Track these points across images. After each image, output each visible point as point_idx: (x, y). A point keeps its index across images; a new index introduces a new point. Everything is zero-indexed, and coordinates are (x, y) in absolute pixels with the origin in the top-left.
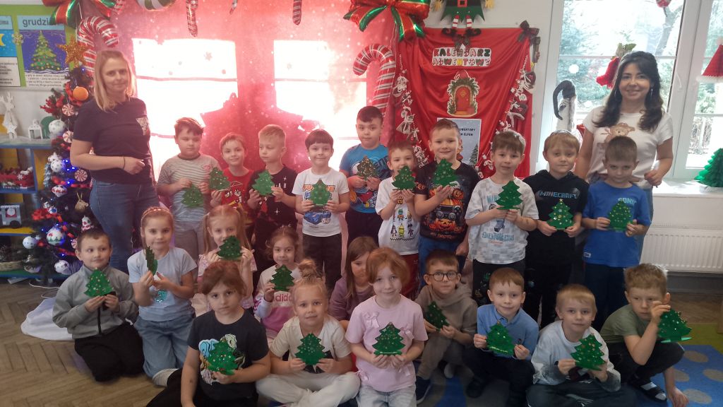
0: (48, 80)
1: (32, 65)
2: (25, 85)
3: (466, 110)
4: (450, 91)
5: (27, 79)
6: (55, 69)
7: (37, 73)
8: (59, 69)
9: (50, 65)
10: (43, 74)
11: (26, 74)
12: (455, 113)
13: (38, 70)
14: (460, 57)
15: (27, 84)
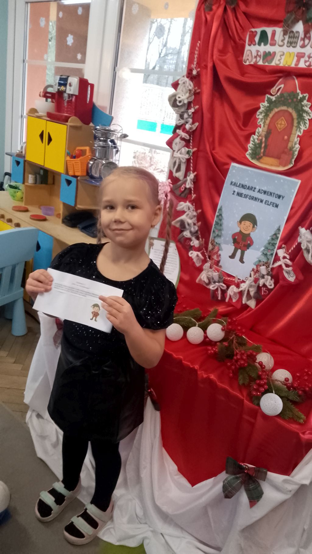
3: (278, 157)
4: (261, 117)
12: (259, 159)
14: (291, 49)
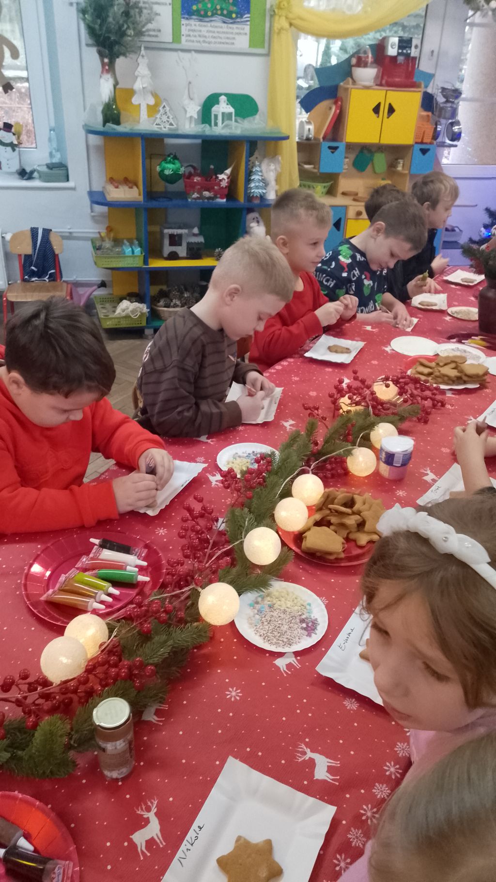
0: (216, 35)
1: (194, 7)
2: (179, 42)
5: (184, 30)
6: (229, 15)
7: (201, 21)
8: (234, 16)
9: (222, 9)
10: (209, 24)
11: (184, 22)
13: (202, 16)
15: (183, 39)
